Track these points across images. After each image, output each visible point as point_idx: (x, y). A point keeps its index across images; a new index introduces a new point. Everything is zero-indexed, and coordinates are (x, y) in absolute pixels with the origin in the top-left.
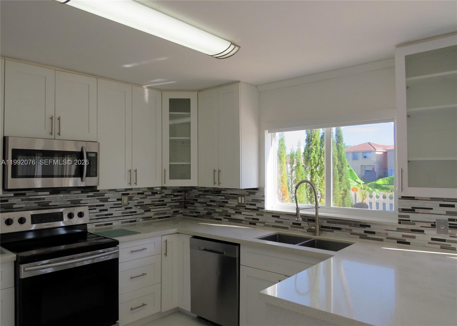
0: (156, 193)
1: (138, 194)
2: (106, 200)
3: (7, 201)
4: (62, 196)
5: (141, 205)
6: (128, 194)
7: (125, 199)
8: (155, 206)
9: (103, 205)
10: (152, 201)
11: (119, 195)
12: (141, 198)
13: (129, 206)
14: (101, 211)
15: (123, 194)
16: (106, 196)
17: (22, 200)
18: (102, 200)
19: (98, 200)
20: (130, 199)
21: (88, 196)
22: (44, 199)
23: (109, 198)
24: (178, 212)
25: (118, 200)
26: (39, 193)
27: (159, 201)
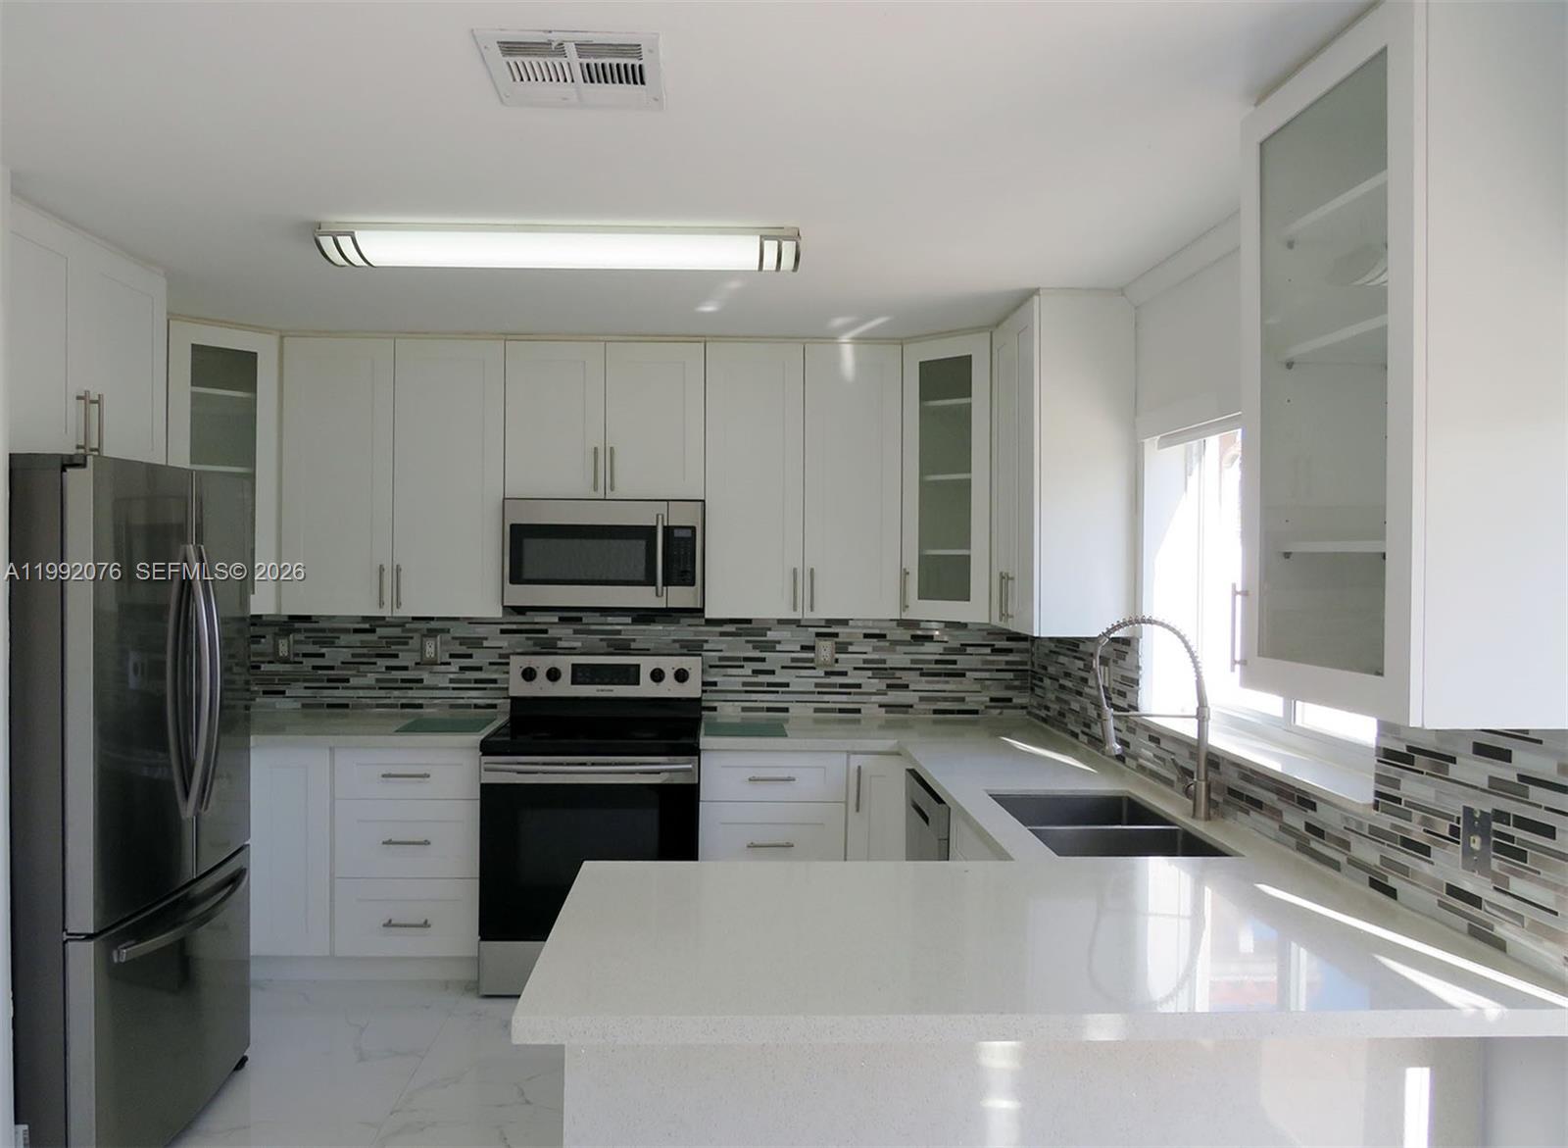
0: (930, 638)
1: (866, 636)
2: (771, 647)
3: (545, 632)
4: (661, 628)
5: (878, 670)
6: (836, 635)
7: (825, 649)
8: (922, 675)
9: (763, 660)
10: (913, 661)
11: (807, 636)
12: (875, 649)
13: (837, 668)
14: (756, 672)
15: (818, 635)
16: (771, 635)
17: (576, 632)
18: (757, 646)
19: (750, 646)
20: (842, 648)
21: (723, 634)
22: (619, 632)
23: (779, 642)
24: (1010, 700)
25: (804, 648)
26: (610, 619)
27: (937, 662)
